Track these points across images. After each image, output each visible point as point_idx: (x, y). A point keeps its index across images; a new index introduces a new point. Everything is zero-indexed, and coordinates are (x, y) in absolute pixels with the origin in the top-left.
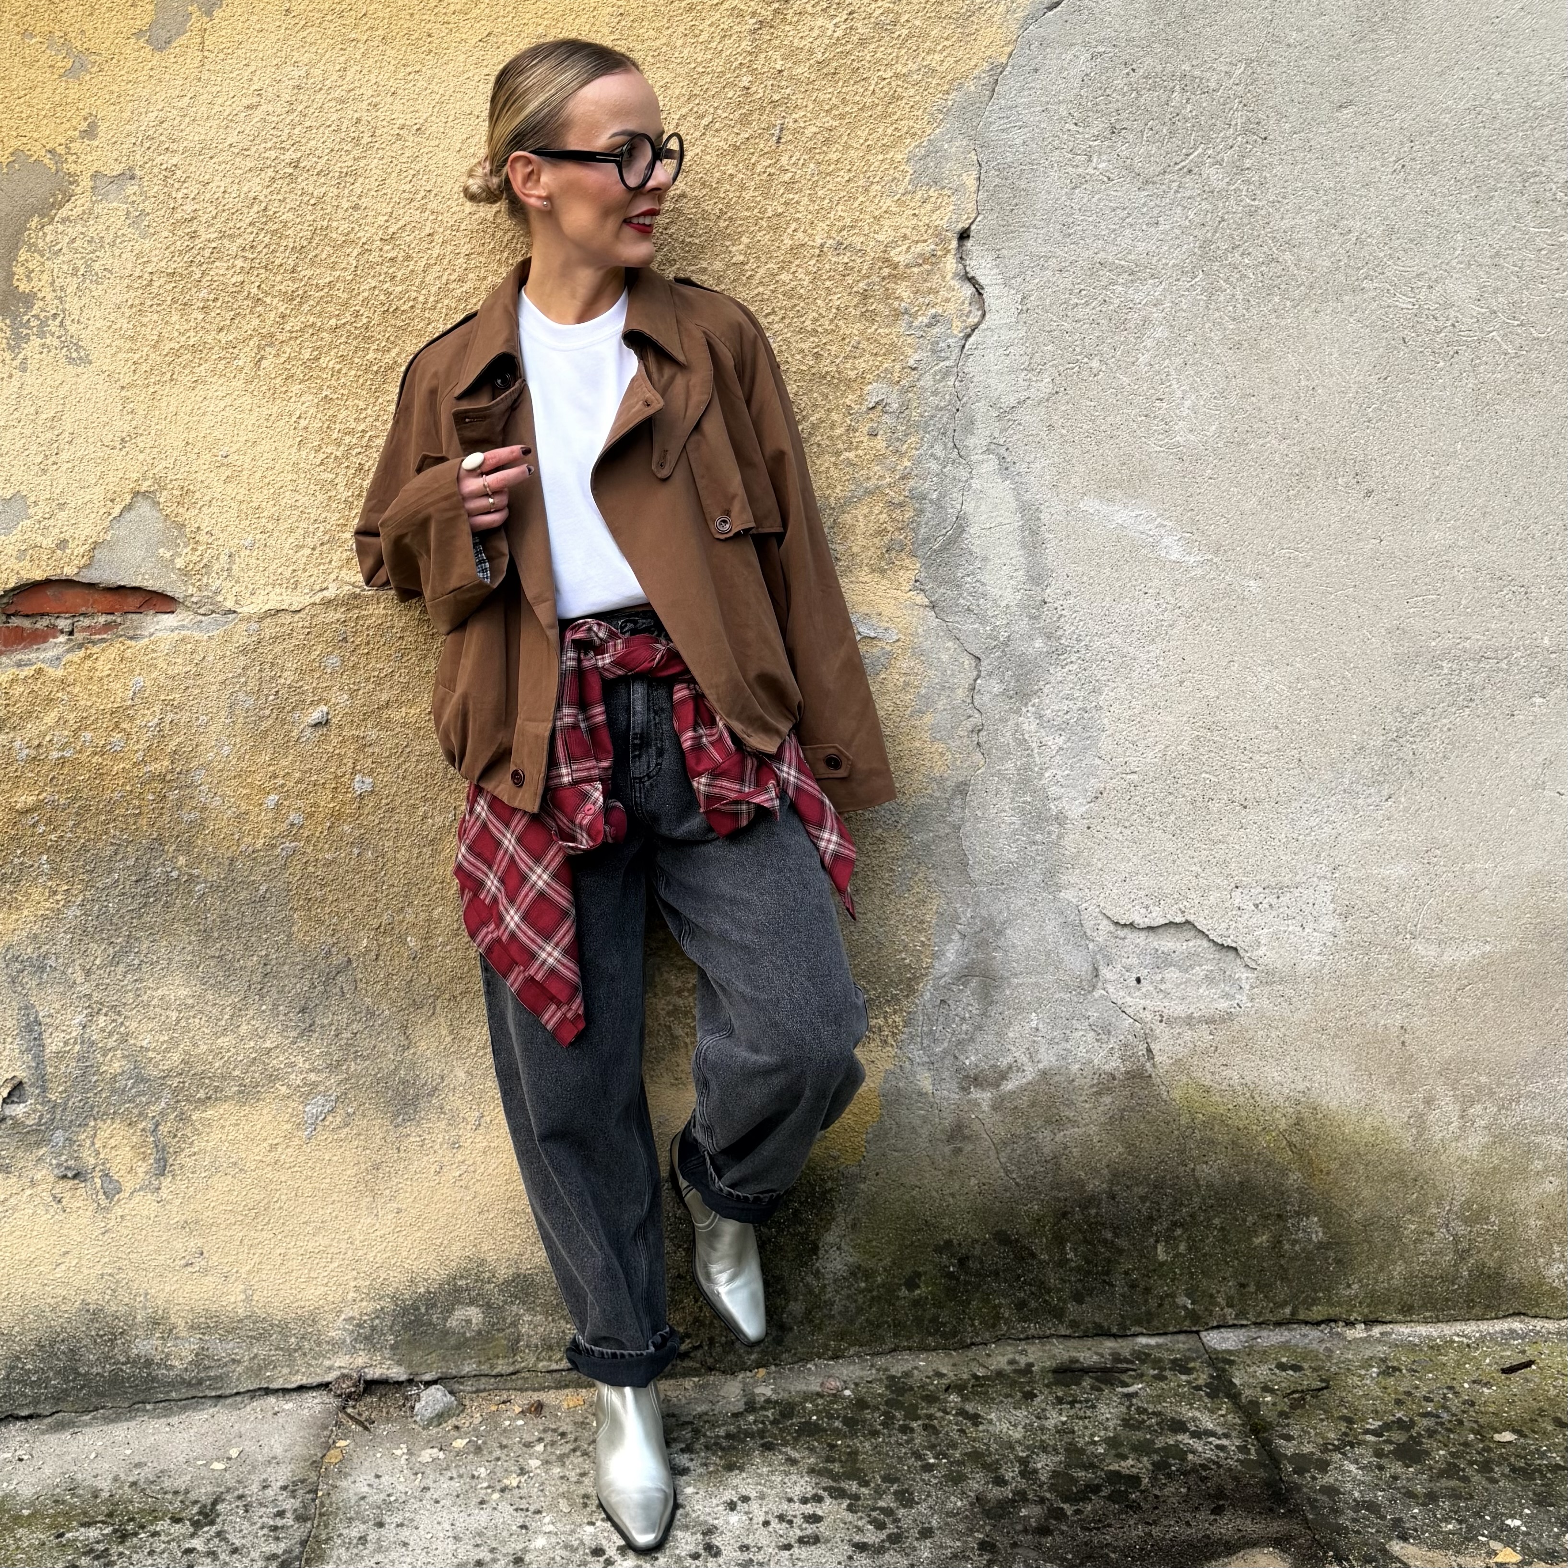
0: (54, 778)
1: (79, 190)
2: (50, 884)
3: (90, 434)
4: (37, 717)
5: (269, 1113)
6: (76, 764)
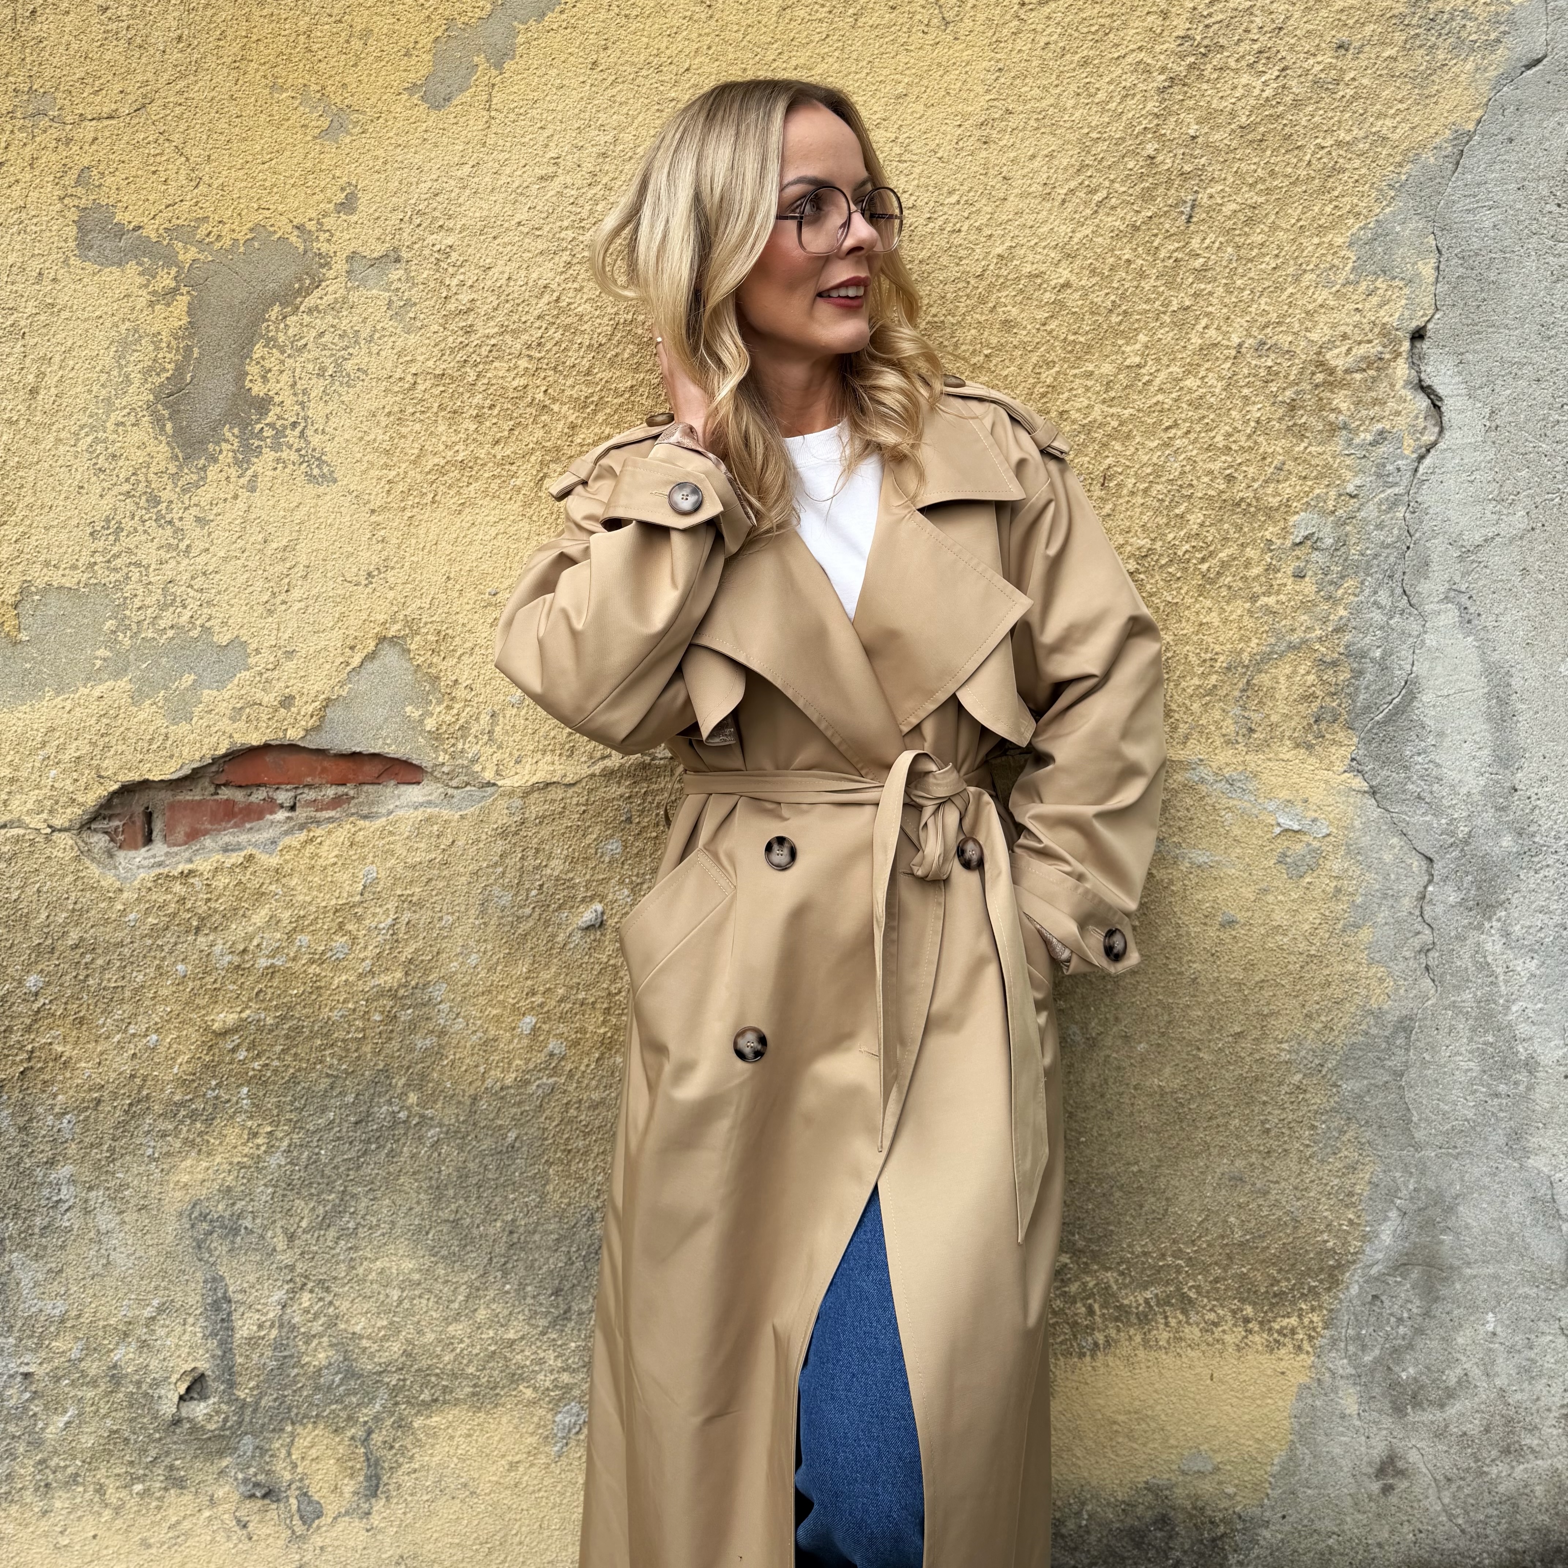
0: (261, 991)
1: (331, 274)
2: (249, 1123)
3: (329, 567)
4: (244, 916)
5: (510, 1421)
6: (289, 976)
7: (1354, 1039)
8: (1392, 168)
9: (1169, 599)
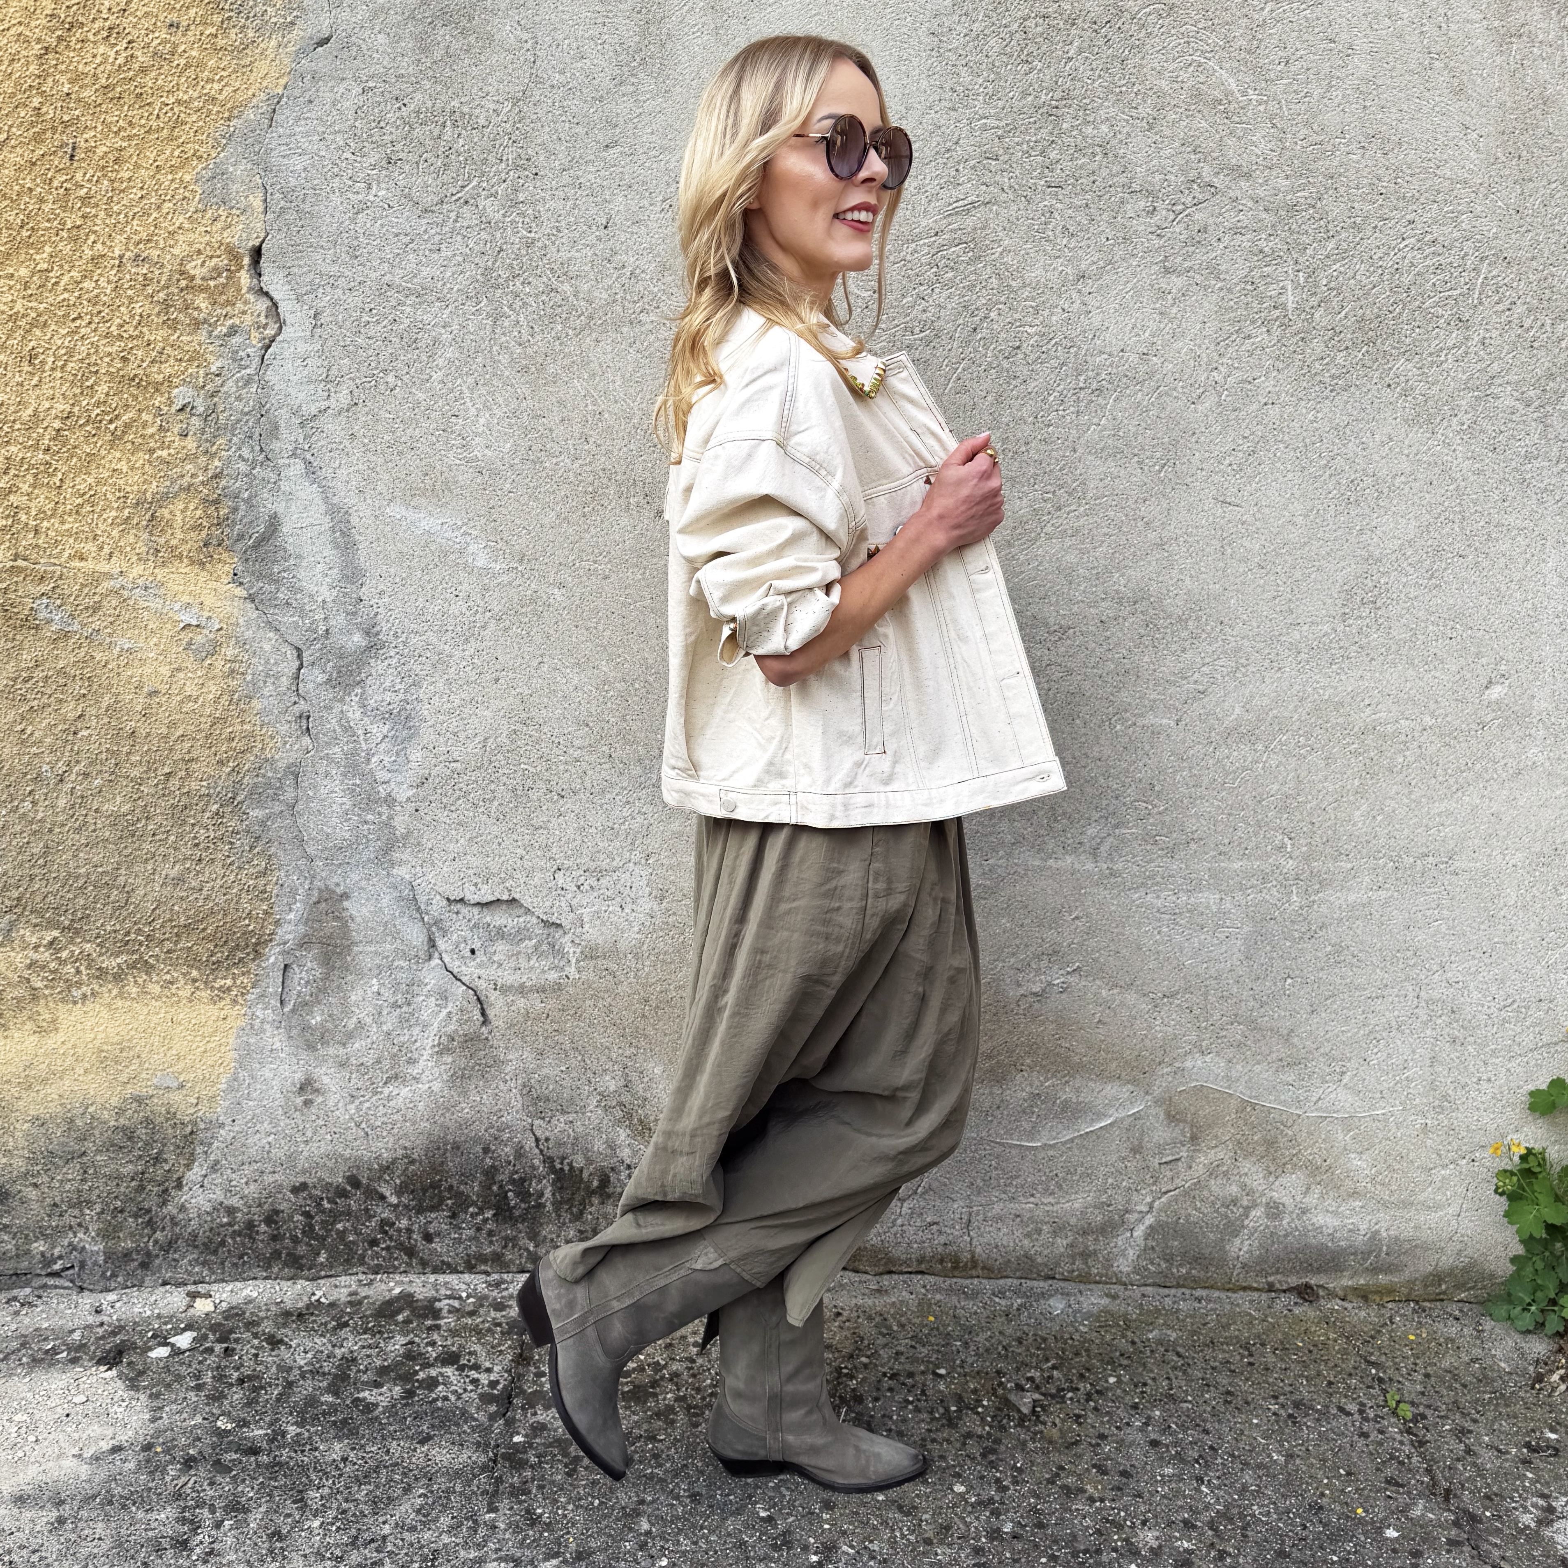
7: (255, 780)
8: (222, 122)
9: (88, 451)
